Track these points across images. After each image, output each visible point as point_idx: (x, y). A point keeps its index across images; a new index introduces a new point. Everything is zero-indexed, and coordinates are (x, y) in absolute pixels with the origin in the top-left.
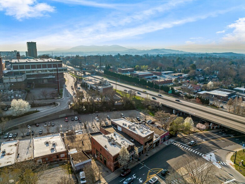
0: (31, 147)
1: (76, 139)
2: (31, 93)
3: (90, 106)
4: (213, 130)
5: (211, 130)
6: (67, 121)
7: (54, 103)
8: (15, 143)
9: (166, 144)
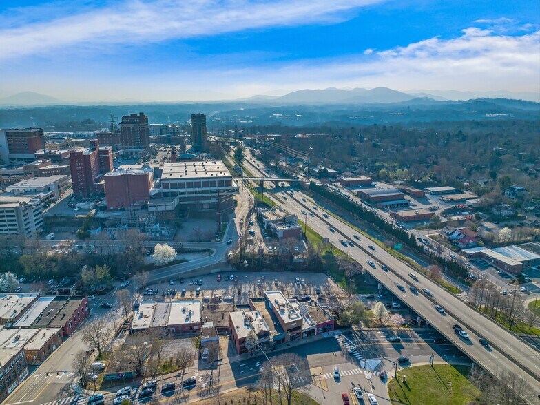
0: (167, 311)
1: (218, 310)
2: (182, 228)
3: (255, 259)
4: (421, 327)
5: (418, 327)
6: (219, 281)
7: (209, 250)
8: (153, 305)
9: (325, 335)
